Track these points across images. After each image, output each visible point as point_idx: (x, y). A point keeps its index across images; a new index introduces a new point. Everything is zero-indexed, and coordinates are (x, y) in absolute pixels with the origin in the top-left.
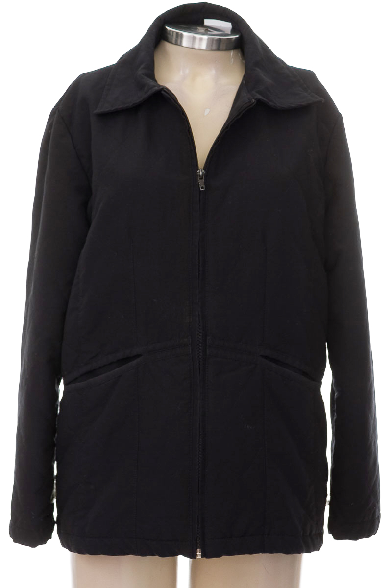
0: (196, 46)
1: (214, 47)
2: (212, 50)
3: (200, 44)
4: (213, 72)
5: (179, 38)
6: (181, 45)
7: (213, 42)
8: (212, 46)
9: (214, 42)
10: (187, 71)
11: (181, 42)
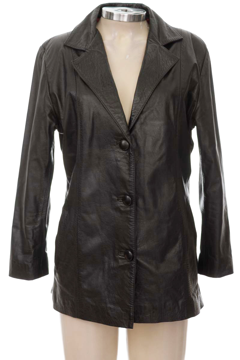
0: (121, 20)
1: (131, 20)
2: (130, 22)
3: (123, 19)
4: (131, 34)
5: (112, 15)
6: (112, 19)
7: (130, 17)
8: (130, 19)
9: (132, 17)
10: (116, 34)
11: (113, 18)
